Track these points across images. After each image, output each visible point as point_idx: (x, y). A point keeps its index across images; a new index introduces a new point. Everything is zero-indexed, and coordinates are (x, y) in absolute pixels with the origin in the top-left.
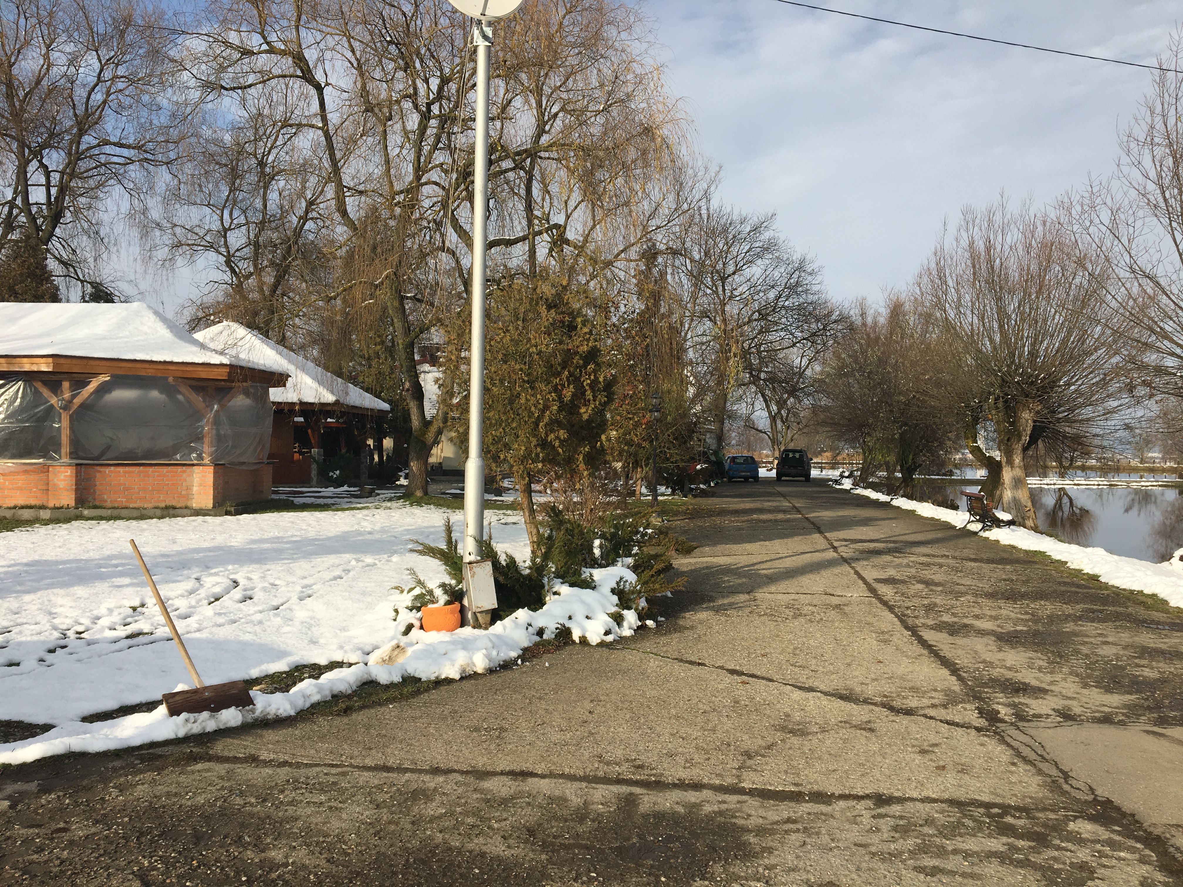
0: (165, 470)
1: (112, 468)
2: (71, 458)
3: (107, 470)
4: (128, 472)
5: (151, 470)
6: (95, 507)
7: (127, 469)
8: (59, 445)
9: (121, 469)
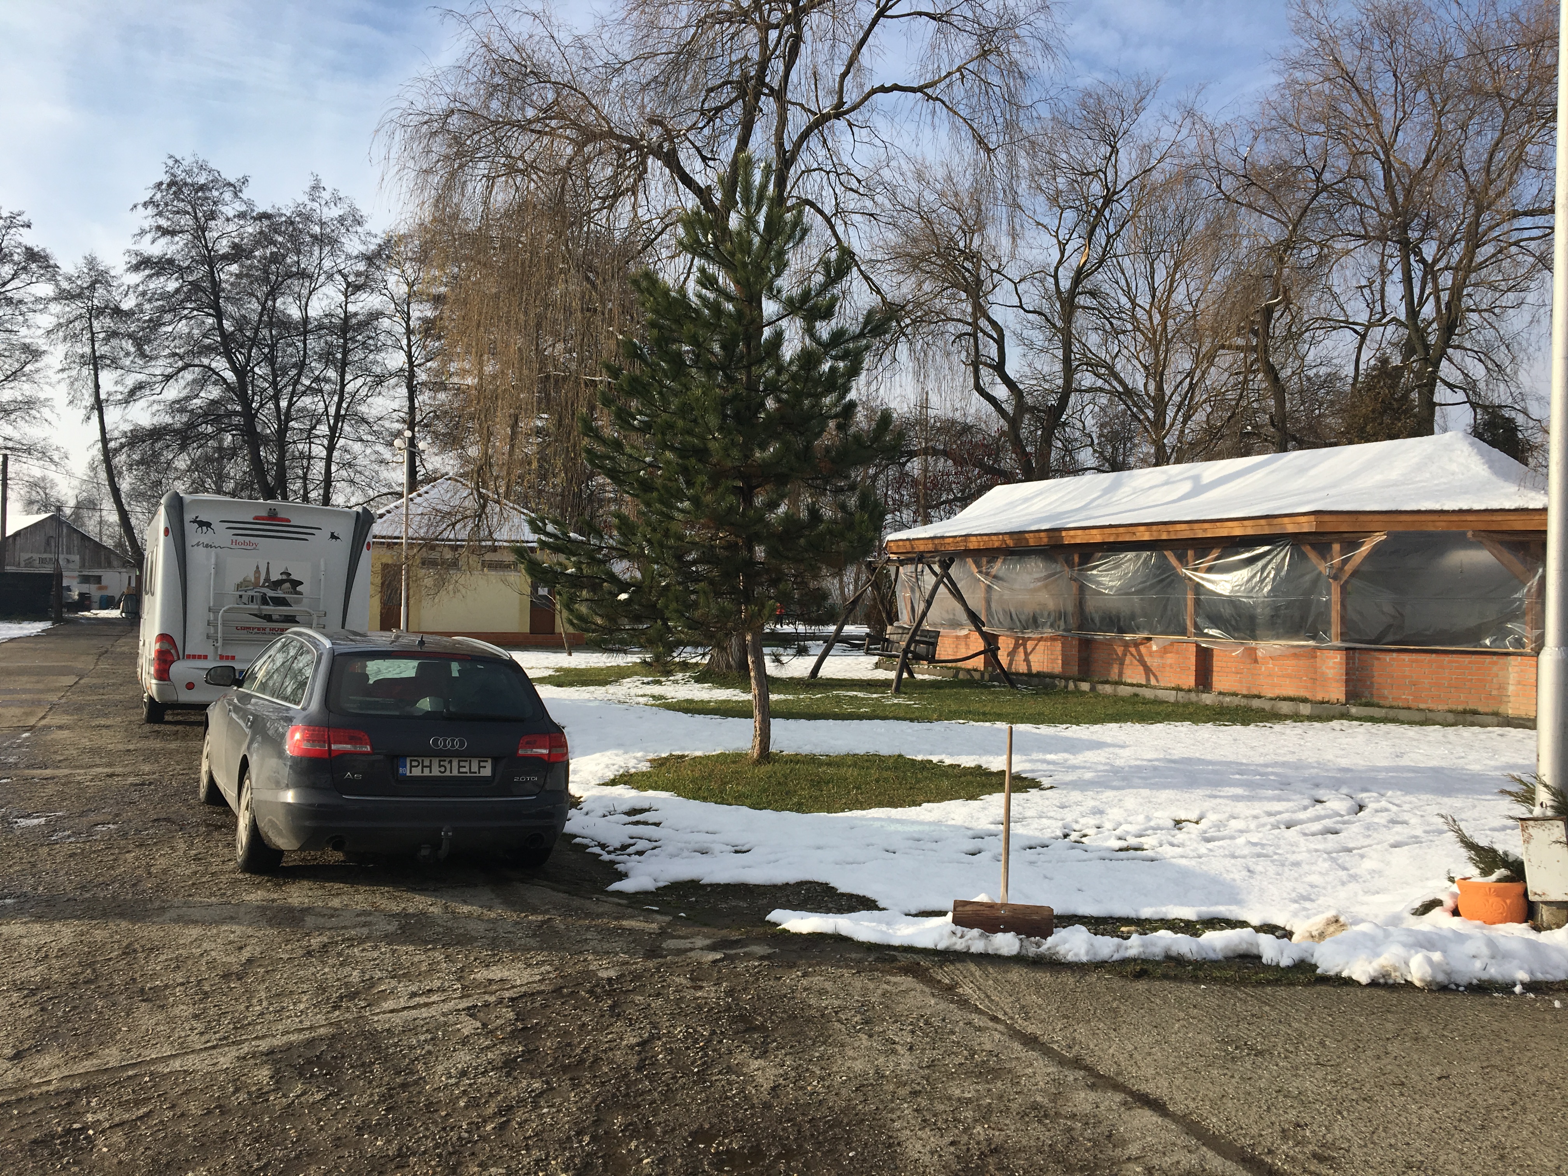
0: (1467, 659)
1: (1395, 655)
2: (1343, 641)
3: (1388, 657)
4: (1416, 661)
5: (1447, 658)
6: (1367, 705)
7: (1414, 656)
8: (1329, 623)
9: (1406, 657)
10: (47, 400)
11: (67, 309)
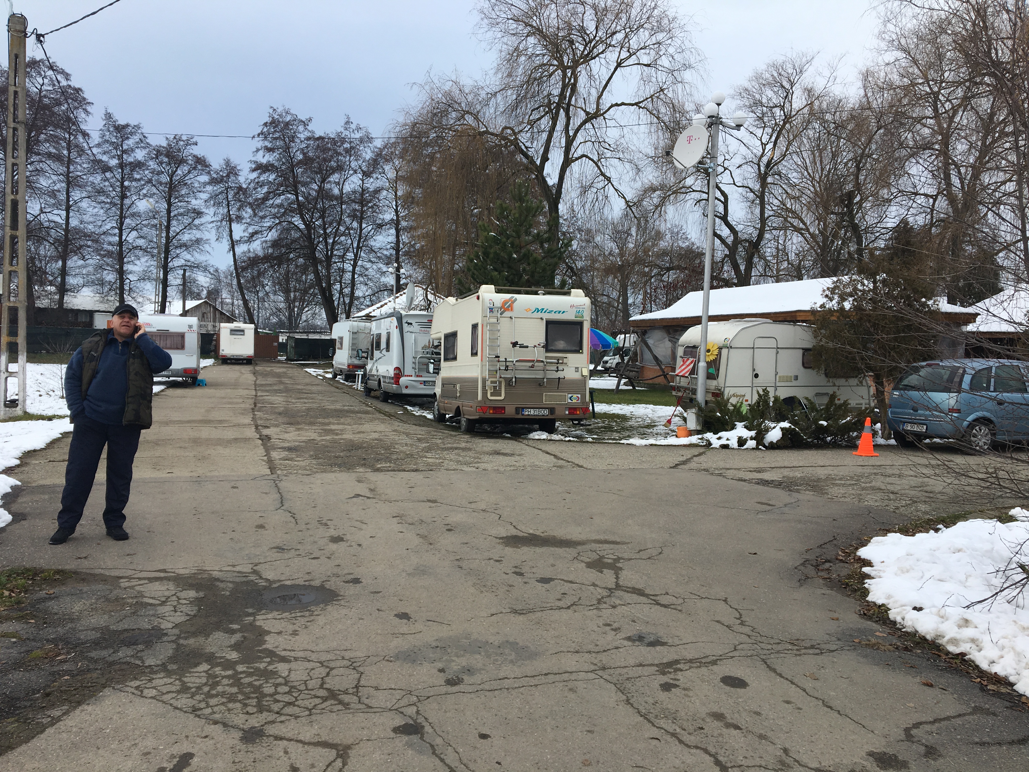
10: (207, 240)
11: (215, 188)
